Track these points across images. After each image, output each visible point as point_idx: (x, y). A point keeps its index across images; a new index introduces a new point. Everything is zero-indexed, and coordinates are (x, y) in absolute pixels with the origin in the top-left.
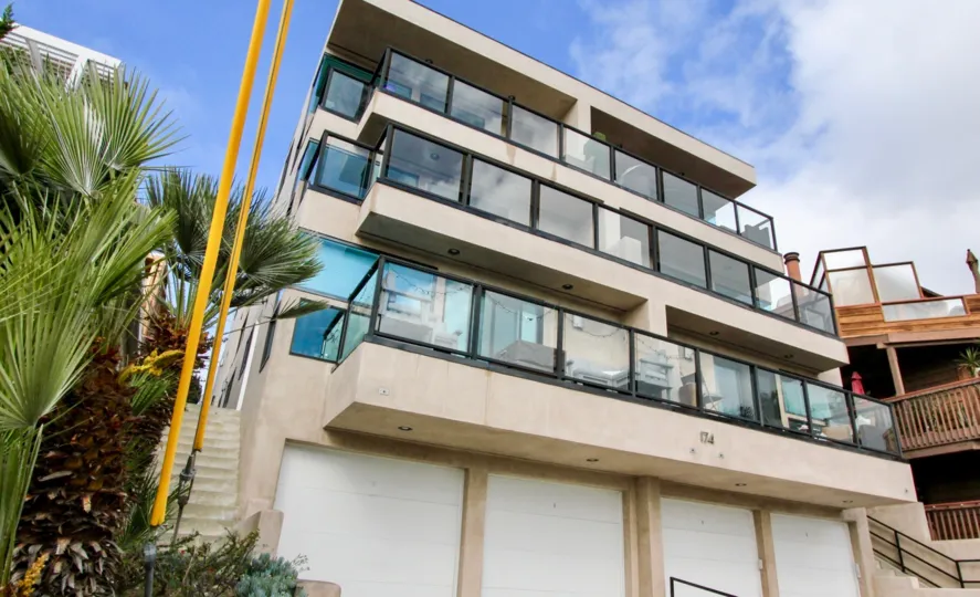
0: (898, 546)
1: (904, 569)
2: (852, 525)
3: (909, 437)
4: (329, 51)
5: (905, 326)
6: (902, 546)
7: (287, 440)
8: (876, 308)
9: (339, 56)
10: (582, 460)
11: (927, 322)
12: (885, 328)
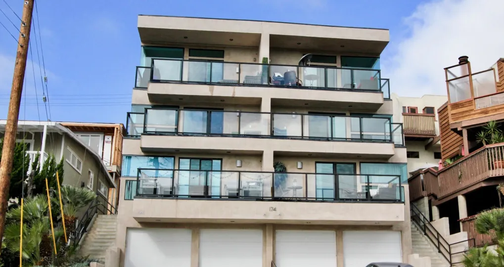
0: (438, 239)
1: (439, 251)
2: (402, 232)
4: (143, 44)
5: (486, 112)
7: (127, 228)
8: (470, 102)
9: (148, 45)
10: (229, 222)
11: (496, 108)
12: (474, 114)
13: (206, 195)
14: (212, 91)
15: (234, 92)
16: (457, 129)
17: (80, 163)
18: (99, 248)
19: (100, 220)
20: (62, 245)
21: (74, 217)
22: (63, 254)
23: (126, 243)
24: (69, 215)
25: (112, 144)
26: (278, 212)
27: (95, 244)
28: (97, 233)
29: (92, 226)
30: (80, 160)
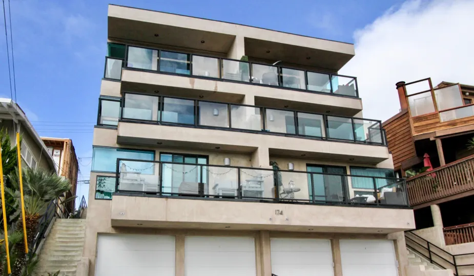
0: (429, 249)
1: (432, 261)
2: (395, 241)
3: (446, 189)
4: (109, 41)
5: (453, 124)
6: (431, 249)
7: (98, 233)
8: (435, 115)
9: (117, 42)
10: (223, 228)
11: (465, 120)
12: (440, 126)
13: (201, 194)
14: (193, 83)
15: (216, 87)
16: (429, 139)
17: (35, 163)
18: (61, 259)
19: (59, 224)
20: (18, 256)
21: (38, 215)
22: (19, 270)
23: (97, 252)
24: (30, 213)
25: (60, 158)
26: (285, 216)
27: (56, 254)
28: (58, 240)
29: (50, 232)
30: (35, 159)
